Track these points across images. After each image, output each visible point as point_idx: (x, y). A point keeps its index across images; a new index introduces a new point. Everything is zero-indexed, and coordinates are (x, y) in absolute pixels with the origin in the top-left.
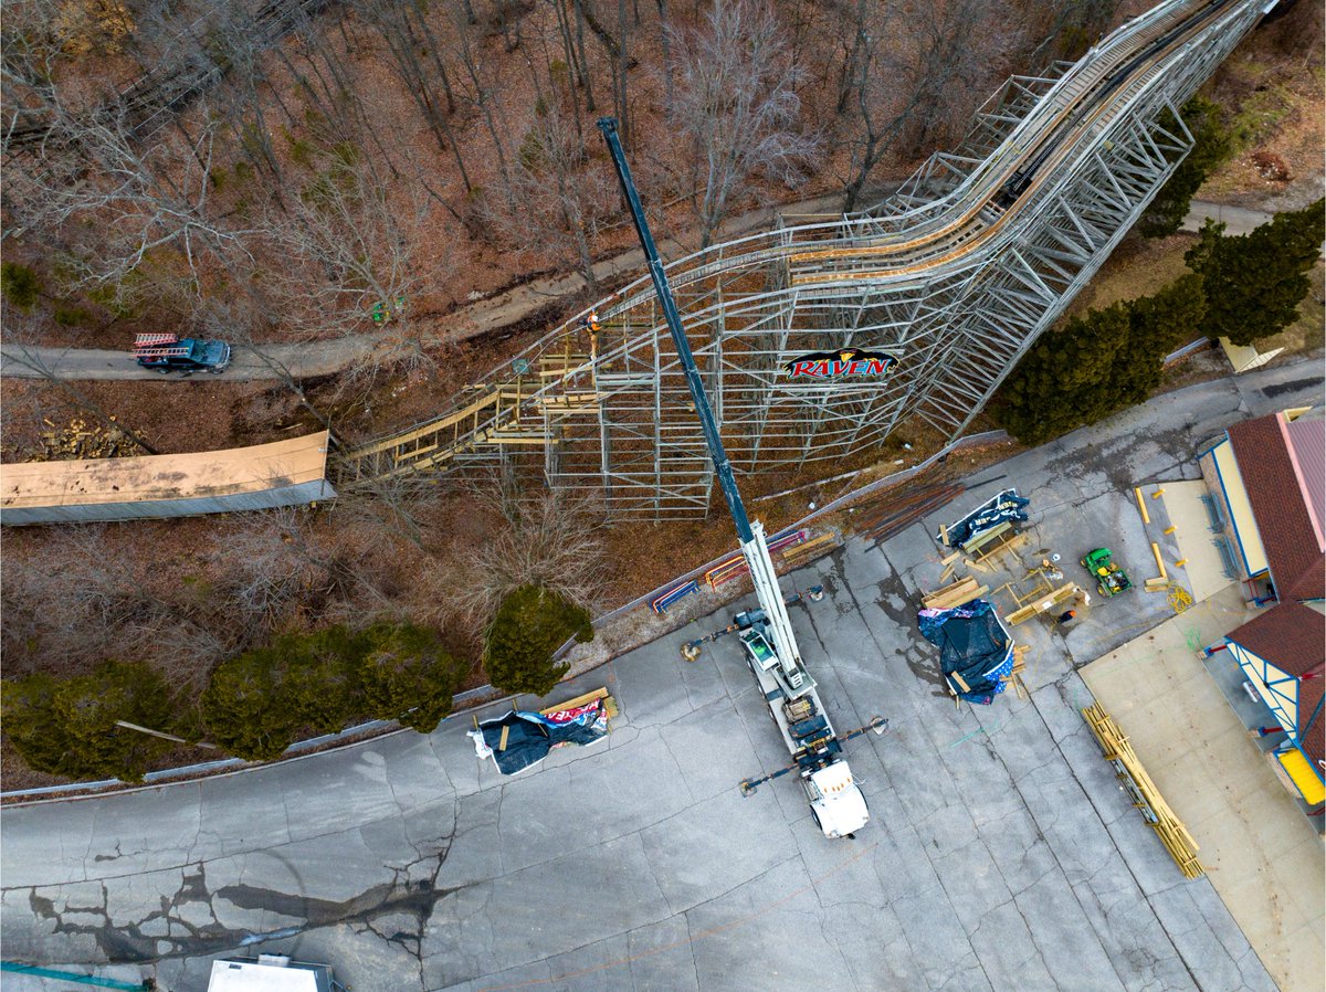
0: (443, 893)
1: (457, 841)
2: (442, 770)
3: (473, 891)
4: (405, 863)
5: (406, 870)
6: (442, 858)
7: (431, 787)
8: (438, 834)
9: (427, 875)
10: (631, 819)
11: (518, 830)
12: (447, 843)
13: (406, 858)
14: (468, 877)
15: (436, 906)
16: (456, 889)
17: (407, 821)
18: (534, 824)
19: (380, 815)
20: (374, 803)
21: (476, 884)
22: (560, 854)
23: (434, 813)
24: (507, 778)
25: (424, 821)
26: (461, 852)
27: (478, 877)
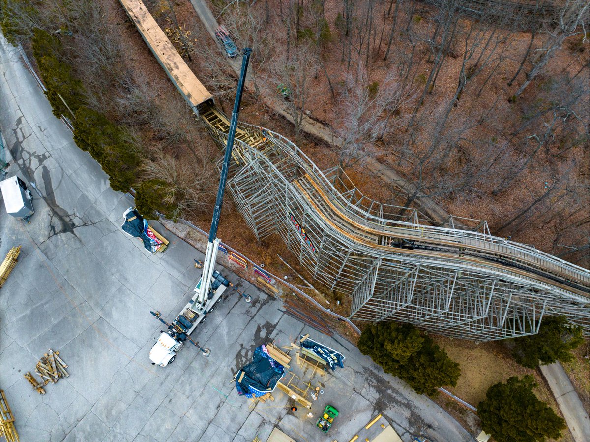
0: (73, 232)
1: (92, 226)
2: (114, 207)
3: (78, 242)
4: (78, 214)
5: (75, 216)
6: (85, 225)
7: (106, 207)
8: (91, 219)
9: (77, 224)
10: (126, 279)
11: (105, 244)
12: (90, 224)
13: (80, 214)
14: (82, 237)
15: (68, 233)
16: (76, 236)
17: (92, 207)
18: (109, 248)
19: (90, 197)
20: (93, 193)
21: (80, 241)
22: (103, 262)
23: (99, 213)
24: (121, 229)
25: (94, 212)
26: (90, 230)
27: (83, 240)
